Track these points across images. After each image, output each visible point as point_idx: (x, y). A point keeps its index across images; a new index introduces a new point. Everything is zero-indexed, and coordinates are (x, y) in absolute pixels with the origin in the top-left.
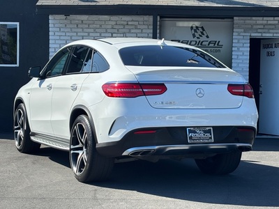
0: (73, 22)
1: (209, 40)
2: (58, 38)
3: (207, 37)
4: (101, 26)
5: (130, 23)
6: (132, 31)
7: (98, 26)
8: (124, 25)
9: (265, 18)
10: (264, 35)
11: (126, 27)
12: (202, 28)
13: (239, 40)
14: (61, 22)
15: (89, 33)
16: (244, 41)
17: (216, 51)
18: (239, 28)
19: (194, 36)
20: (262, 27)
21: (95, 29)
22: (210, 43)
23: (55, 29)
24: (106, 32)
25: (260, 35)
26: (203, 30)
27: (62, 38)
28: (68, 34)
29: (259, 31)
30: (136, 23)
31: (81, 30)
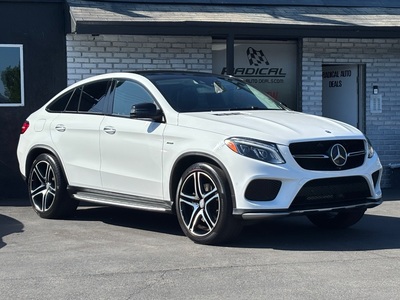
0: (99, 44)
1: (269, 67)
2: (79, 65)
3: (267, 63)
4: (136, 49)
5: (174, 46)
6: (178, 56)
7: (133, 50)
8: (167, 49)
9: (339, 40)
10: (338, 60)
11: (170, 50)
12: (261, 52)
13: (309, 67)
14: (84, 43)
15: (120, 59)
16: (315, 69)
17: (279, 81)
18: (308, 52)
19: (251, 62)
20: (335, 50)
21: (128, 53)
22: (270, 71)
23: (74, 54)
24: (144, 58)
25: (333, 60)
26: (263, 55)
27: (85, 65)
28: (92, 60)
29: (332, 55)
30: (183, 46)
31: (109, 55)
